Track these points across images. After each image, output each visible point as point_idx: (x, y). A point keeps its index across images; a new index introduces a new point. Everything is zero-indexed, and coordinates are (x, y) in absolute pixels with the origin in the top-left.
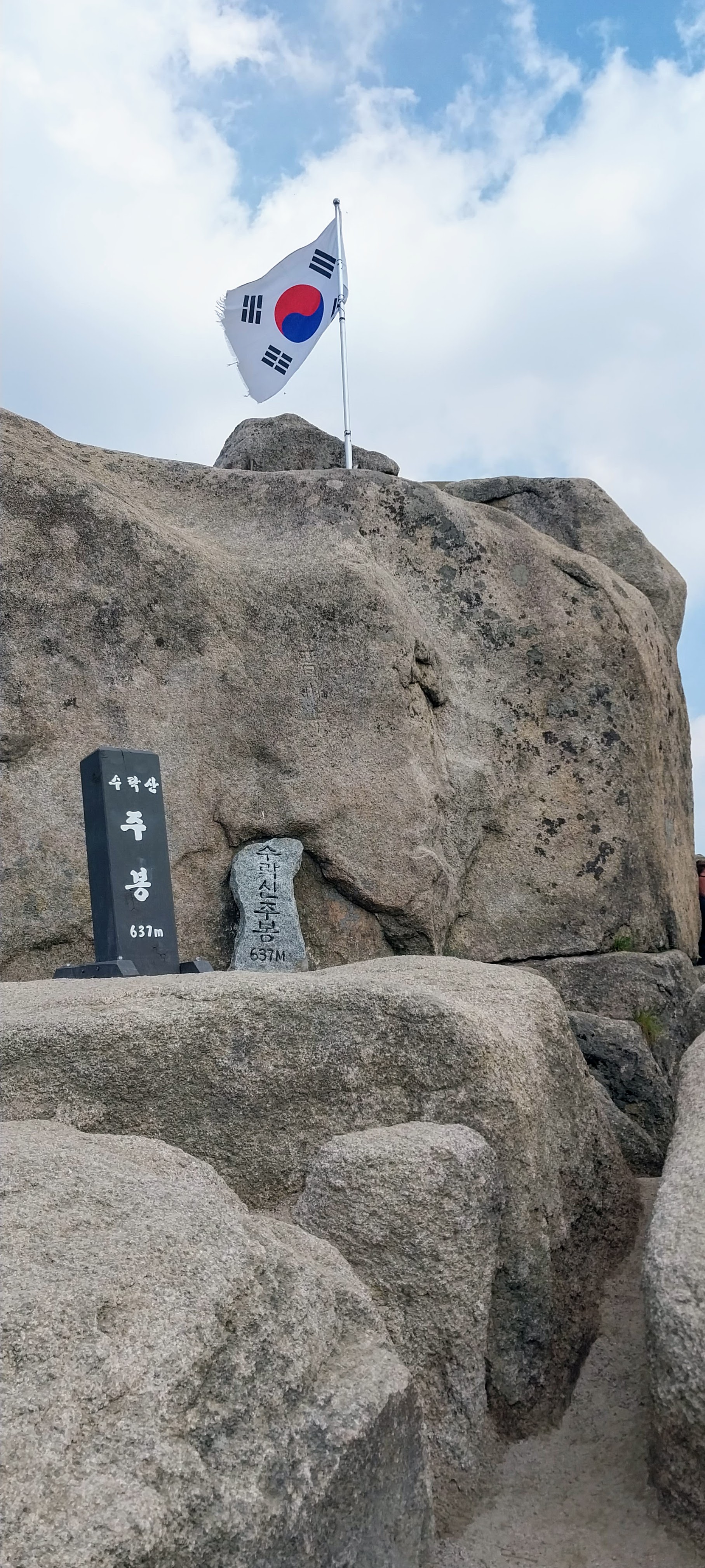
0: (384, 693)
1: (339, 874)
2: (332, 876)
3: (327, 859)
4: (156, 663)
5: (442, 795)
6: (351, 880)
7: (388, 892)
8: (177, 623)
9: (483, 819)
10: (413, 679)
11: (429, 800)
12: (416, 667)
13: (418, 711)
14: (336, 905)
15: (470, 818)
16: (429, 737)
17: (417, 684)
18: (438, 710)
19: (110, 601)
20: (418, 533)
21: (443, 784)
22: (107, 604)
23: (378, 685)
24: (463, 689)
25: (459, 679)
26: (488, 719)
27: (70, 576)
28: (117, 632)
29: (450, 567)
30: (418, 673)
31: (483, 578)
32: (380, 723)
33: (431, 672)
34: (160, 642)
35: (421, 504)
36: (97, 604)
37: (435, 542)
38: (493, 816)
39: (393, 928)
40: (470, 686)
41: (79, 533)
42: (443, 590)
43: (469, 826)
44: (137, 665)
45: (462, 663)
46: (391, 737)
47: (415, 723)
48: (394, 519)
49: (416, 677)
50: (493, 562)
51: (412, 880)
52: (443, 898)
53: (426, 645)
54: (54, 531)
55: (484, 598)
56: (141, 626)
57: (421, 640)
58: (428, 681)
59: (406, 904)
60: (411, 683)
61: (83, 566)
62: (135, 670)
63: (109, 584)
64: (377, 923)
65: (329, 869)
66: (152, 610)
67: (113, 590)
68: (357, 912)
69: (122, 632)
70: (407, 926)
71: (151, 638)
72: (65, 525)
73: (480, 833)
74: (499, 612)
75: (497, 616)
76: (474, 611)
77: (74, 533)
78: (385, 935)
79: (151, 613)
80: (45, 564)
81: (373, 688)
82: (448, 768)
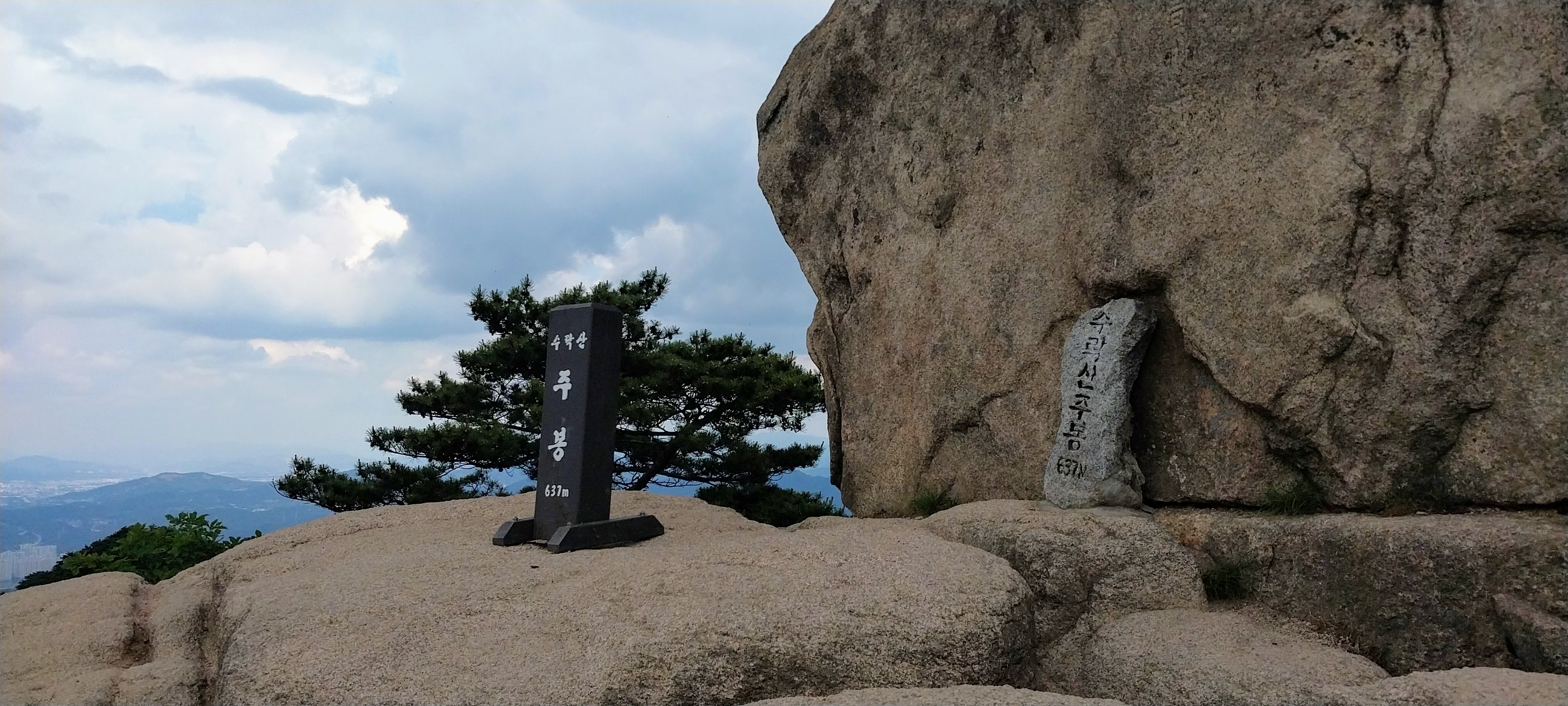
6: (1203, 358)
7: (1247, 379)
9: (1496, 216)
14: (1207, 394)
28: (1014, 40)
34: (1047, 37)
39: (1272, 437)
51: (1281, 358)
59: (1273, 400)
64: (1256, 426)
68: (1233, 407)
70: (1288, 435)
71: (1040, 35)
78: (1269, 446)
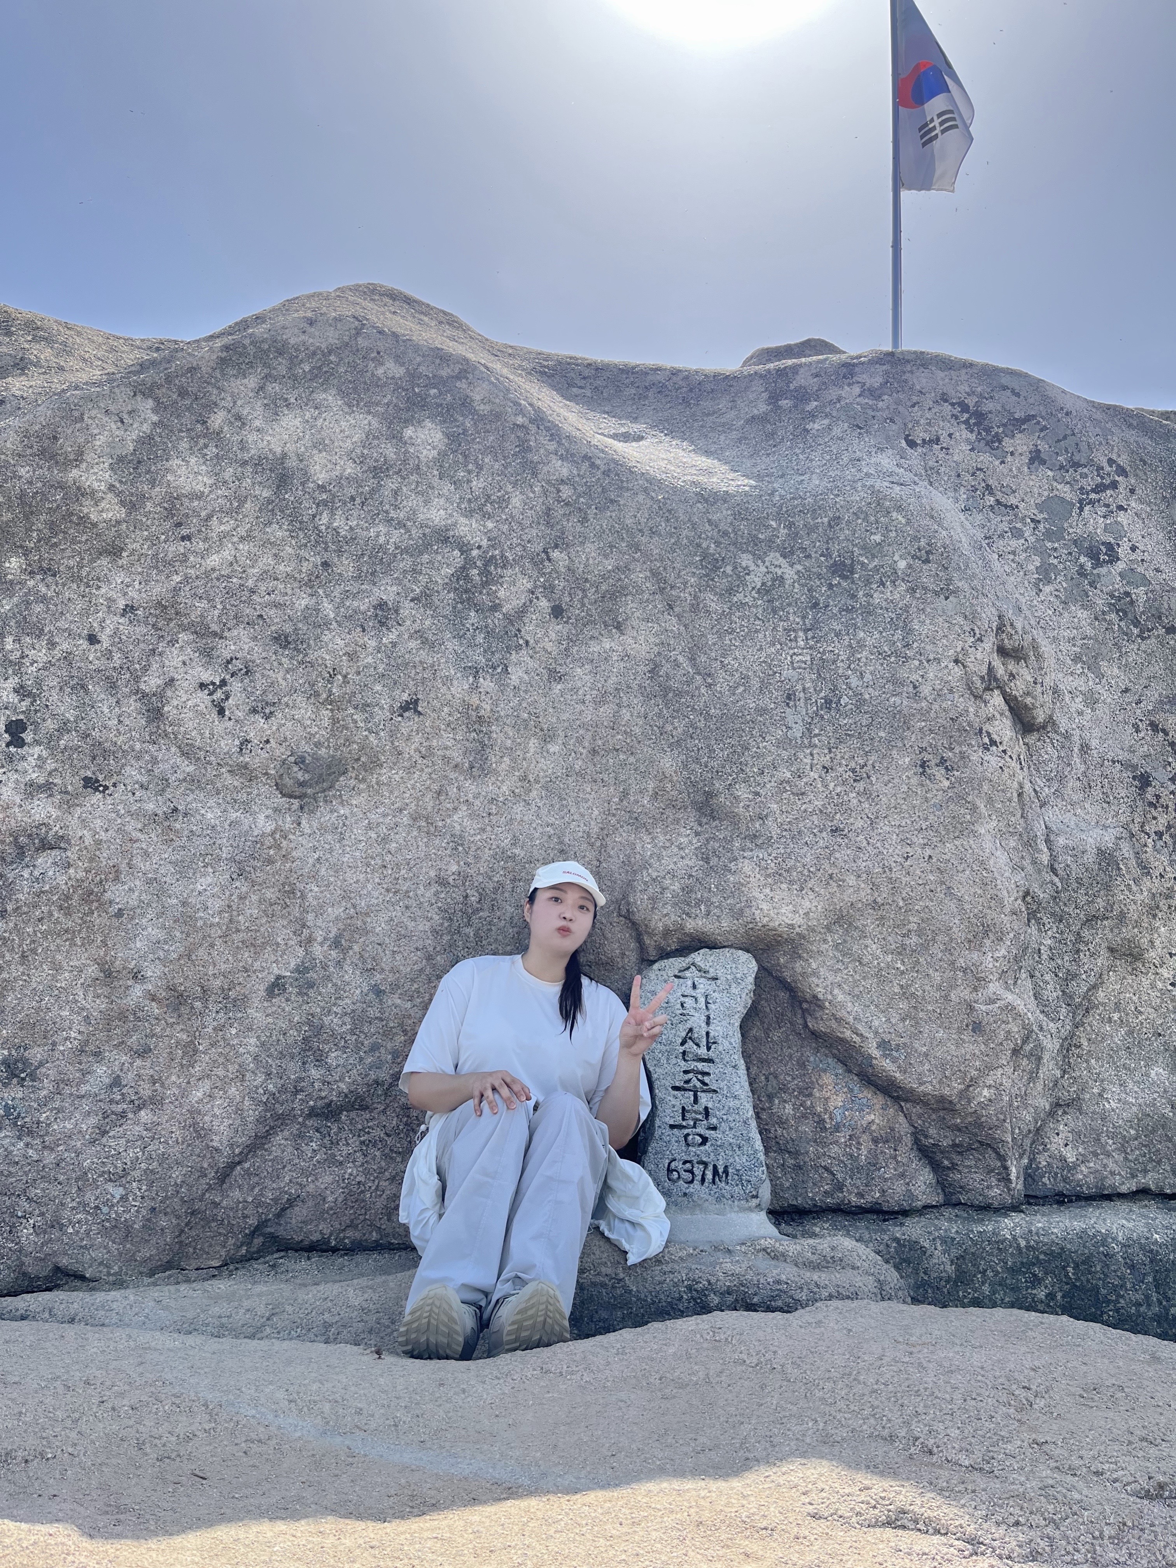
0: (936, 706)
1: (834, 1025)
2: (822, 1027)
3: (815, 997)
4: (549, 646)
5: (1036, 888)
6: (857, 1039)
7: (927, 1067)
8: (586, 580)
9: (1110, 936)
10: (991, 681)
11: (1011, 900)
12: (997, 663)
13: (995, 737)
14: (828, 1079)
15: (1086, 933)
16: (1016, 785)
17: (997, 692)
18: (1031, 739)
19: (485, 543)
20: (1008, 444)
21: (1039, 871)
22: (479, 547)
23: (926, 690)
24: (1078, 704)
25: (1075, 684)
26: (1123, 756)
27: (426, 502)
28: (493, 594)
29: (1063, 500)
30: (1000, 671)
31: (1122, 517)
32: (927, 757)
33: (1024, 672)
34: (557, 612)
35: (1014, 398)
36: (464, 548)
37: (1036, 458)
38: (1128, 932)
39: (932, 1131)
40: (1091, 700)
41: (447, 435)
42: (1049, 535)
43: (1082, 947)
44: (519, 647)
45: (1077, 659)
46: (947, 783)
47: (993, 760)
48: (966, 422)
49: (996, 680)
50: (1138, 491)
51: (972, 1047)
52: (1031, 1079)
53: (1019, 625)
54: (409, 432)
55: (1123, 551)
56: (529, 586)
57: (1010, 614)
58: (1018, 688)
59: (961, 1092)
60: (988, 689)
61: (447, 487)
62: (514, 657)
63: (487, 516)
64: (901, 1119)
65: (818, 1015)
66: (549, 560)
67: (490, 525)
68: (866, 1094)
69: (501, 594)
70: (959, 1130)
71: (544, 604)
72: (428, 423)
73: (1102, 960)
74: (1150, 574)
75: (1145, 581)
76: (1103, 570)
77: (439, 435)
78: (917, 1141)
79: (546, 563)
80: (391, 484)
81: (916, 695)
82: (1048, 841)
